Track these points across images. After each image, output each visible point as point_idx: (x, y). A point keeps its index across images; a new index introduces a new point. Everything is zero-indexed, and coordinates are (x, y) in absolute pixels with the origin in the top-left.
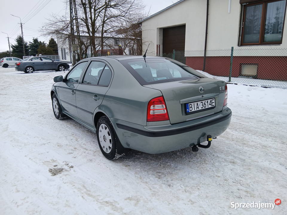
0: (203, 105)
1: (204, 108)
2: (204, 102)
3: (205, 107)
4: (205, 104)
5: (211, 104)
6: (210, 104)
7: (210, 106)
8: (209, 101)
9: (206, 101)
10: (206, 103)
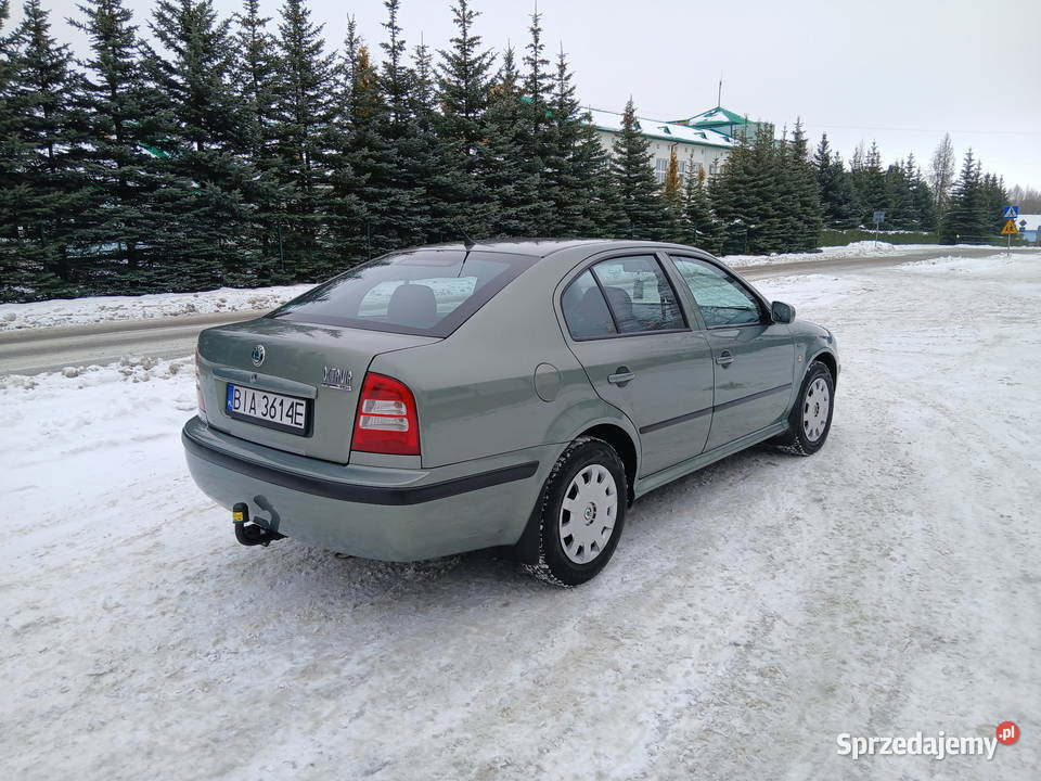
0: (269, 407)
1: (268, 418)
2: (271, 397)
3: (272, 417)
4: (272, 406)
5: (291, 416)
6: (290, 413)
7: (287, 421)
8: (288, 402)
9: (279, 398)
10: (277, 404)
